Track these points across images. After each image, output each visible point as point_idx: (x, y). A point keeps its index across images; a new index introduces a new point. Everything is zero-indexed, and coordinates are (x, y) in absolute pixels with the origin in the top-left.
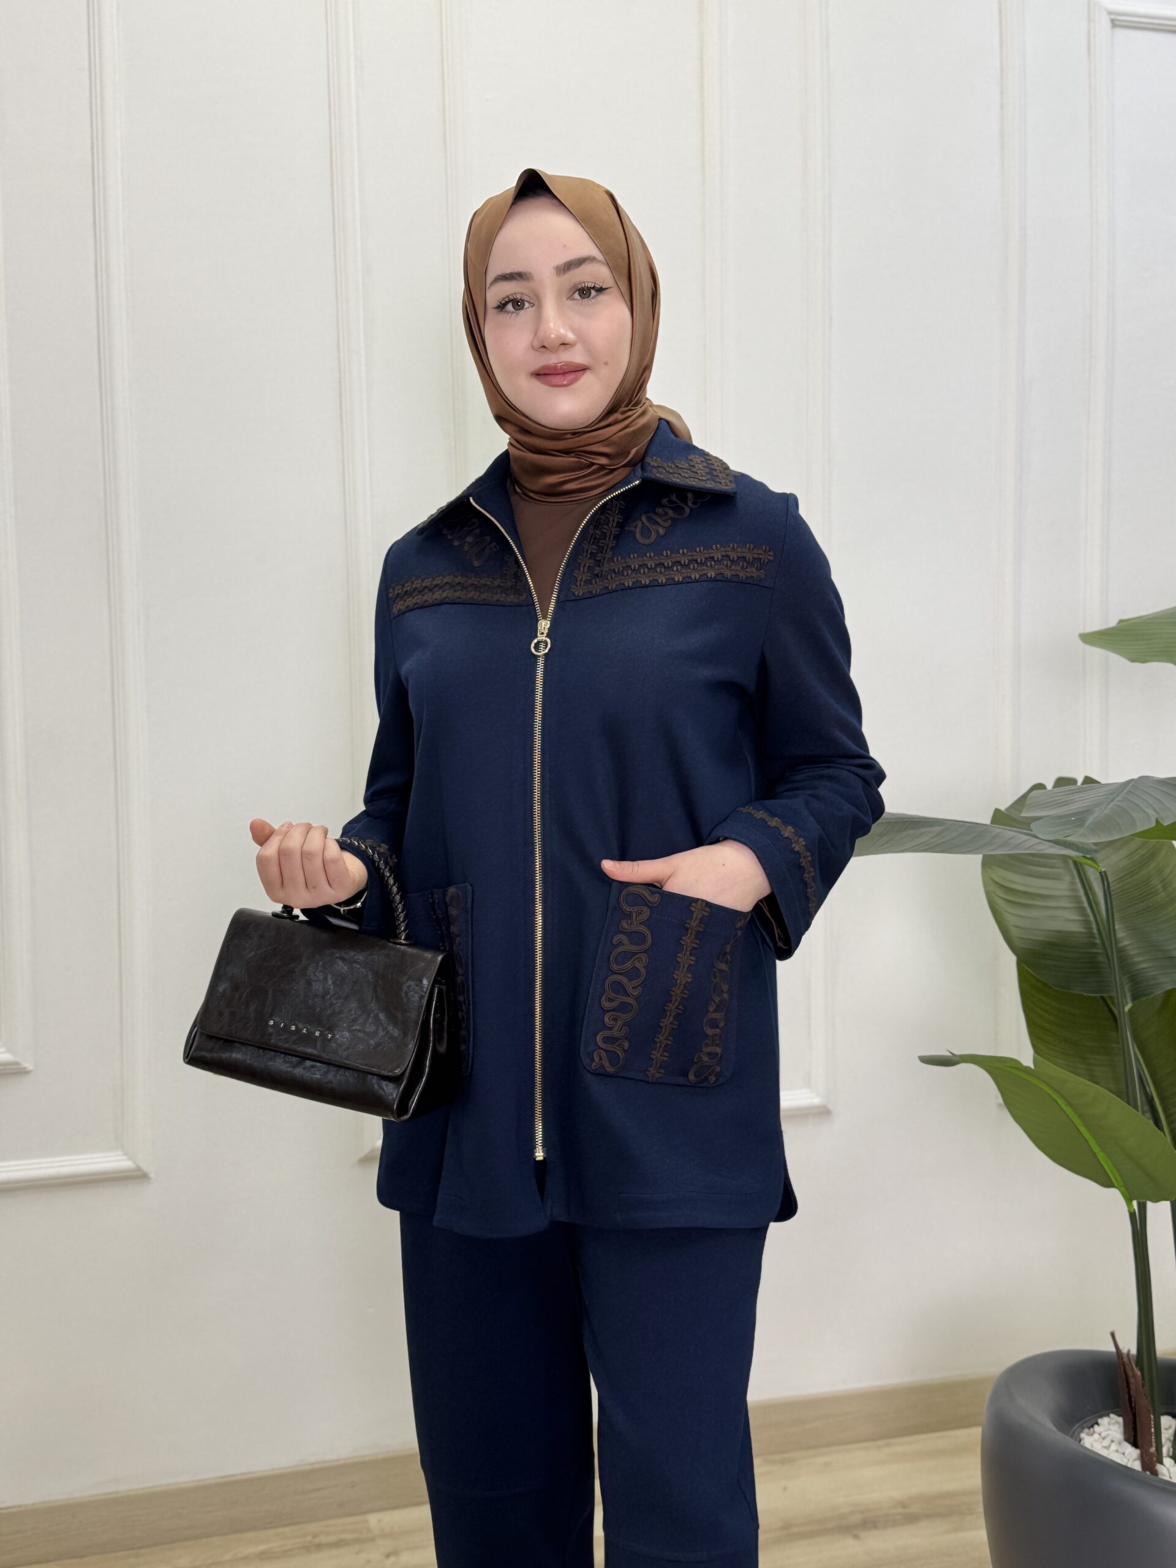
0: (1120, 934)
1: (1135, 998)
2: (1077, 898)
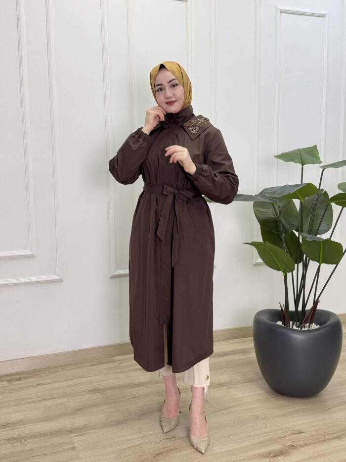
0: (282, 220)
1: (285, 233)
2: (273, 213)
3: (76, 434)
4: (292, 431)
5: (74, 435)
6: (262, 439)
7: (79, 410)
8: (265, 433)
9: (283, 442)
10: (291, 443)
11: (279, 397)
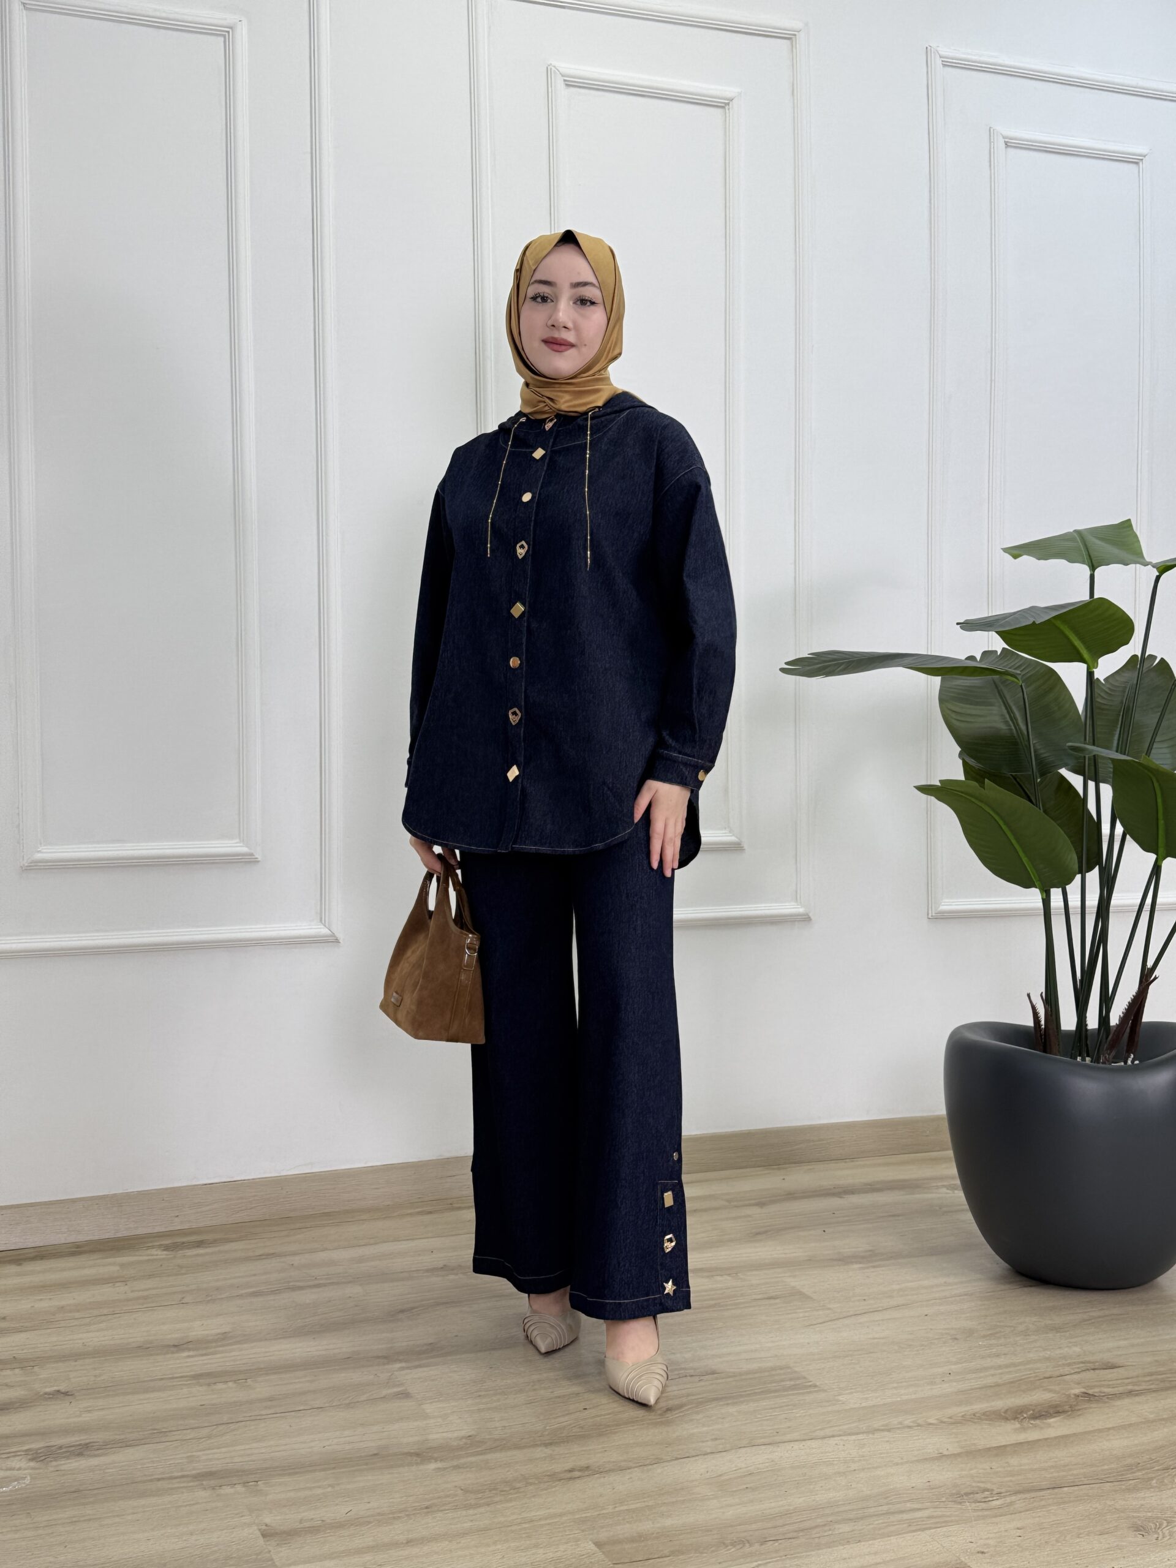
2: (1002, 715)
3: (403, 1365)
4: (1082, 1363)
5: (398, 1365)
6: (990, 1381)
7: (402, 1311)
8: (1000, 1367)
9: (1057, 1388)
10: (1083, 1390)
11: (1033, 1289)
